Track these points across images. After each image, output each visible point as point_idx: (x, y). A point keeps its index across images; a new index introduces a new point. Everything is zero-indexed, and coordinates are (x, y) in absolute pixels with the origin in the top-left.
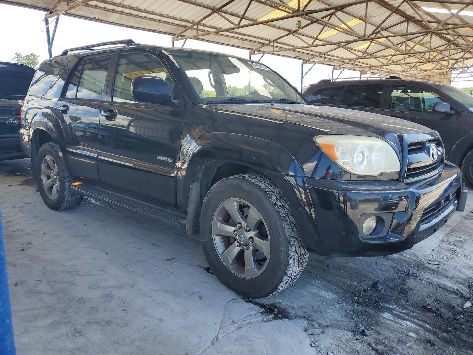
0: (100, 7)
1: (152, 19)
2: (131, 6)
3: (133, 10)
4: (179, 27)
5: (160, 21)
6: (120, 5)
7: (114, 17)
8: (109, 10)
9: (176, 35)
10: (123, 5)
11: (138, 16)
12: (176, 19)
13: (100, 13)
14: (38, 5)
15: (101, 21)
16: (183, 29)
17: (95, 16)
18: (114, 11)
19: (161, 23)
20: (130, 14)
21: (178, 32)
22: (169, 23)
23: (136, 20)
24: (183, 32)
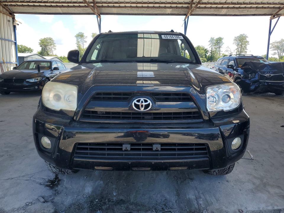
0: (213, 7)
1: (251, 8)
2: (233, 2)
3: (229, 4)
4: (274, 9)
5: (257, 8)
6: (226, 3)
7: (224, 11)
8: (219, 8)
9: (273, 15)
10: (227, 3)
11: (240, 8)
12: (270, 4)
13: (215, 10)
14: (181, 13)
15: (216, 15)
16: (278, 10)
17: (212, 13)
18: (222, 8)
19: (258, 8)
20: (234, 8)
21: (274, 13)
22: (265, 8)
23: (239, 10)
24: (278, 12)
